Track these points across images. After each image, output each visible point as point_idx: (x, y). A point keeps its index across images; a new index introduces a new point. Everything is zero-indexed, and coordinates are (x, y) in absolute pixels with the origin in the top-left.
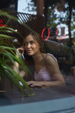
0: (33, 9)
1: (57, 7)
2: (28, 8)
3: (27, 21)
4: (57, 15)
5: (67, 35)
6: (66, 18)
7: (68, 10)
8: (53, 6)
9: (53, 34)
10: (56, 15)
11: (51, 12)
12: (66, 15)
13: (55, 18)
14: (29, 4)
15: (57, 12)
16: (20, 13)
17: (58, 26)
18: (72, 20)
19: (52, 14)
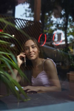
0: (30, 15)
1: (53, 13)
2: (26, 14)
3: (24, 27)
4: (54, 21)
5: (63, 41)
6: (63, 24)
7: (65, 16)
8: (50, 12)
9: (50, 40)
10: (52, 21)
11: (48, 18)
12: (63, 21)
13: (52, 24)
14: (26, 10)
15: (53, 19)
16: (17, 19)
17: (55, 32)
18: (69, 26)
19: (48, 20)
